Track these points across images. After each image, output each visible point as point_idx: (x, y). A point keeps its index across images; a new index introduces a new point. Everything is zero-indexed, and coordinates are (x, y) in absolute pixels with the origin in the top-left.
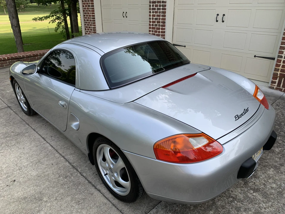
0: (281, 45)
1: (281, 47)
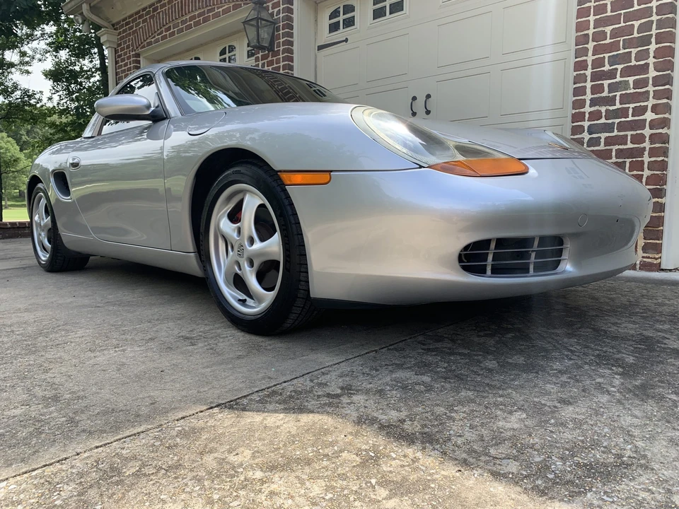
0: (573, 137)
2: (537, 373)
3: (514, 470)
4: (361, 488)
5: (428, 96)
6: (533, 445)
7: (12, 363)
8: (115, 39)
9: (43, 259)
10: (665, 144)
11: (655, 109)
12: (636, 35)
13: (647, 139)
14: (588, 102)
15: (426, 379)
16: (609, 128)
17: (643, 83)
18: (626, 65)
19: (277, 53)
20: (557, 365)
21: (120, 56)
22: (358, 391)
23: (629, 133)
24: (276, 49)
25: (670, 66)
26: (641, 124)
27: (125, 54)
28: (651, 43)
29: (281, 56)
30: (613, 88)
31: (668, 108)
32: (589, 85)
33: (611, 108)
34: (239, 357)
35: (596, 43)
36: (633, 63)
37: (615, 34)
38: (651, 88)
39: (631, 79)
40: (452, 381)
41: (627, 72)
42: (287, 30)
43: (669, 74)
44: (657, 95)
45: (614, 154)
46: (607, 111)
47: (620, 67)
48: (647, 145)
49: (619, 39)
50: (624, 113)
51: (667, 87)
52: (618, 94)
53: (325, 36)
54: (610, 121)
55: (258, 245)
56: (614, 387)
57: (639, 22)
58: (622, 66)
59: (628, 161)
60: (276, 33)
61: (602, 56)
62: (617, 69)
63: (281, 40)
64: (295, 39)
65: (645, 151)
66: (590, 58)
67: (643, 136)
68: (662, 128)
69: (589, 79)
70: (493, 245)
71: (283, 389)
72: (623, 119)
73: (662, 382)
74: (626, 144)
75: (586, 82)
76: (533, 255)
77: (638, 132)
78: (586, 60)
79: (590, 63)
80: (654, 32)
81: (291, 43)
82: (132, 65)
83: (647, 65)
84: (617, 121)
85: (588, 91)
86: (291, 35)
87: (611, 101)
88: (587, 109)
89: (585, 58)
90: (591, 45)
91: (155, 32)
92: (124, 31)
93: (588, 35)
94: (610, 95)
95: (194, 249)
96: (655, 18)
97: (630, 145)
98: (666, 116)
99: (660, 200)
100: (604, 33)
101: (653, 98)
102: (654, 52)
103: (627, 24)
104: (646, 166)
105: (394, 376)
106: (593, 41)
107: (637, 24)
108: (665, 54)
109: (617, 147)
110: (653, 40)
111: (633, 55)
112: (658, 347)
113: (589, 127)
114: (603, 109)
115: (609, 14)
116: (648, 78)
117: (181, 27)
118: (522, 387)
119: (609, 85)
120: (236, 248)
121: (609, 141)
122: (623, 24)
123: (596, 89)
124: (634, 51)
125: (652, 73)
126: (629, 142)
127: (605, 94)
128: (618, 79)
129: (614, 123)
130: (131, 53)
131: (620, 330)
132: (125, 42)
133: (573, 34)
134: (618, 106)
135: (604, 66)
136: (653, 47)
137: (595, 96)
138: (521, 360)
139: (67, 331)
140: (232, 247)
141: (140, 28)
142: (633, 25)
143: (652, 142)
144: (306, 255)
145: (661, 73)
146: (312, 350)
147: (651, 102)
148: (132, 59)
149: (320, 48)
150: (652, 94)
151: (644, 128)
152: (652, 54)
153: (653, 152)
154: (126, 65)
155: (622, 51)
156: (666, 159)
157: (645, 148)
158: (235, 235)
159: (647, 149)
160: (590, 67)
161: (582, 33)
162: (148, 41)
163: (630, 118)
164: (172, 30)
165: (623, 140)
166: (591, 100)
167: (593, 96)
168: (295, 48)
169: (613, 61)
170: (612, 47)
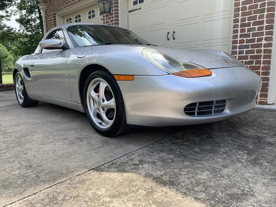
0: (232, 50)
1: (232, 51)
2: (214, 153)
3: (203, 197)
4: (146, 205)
5: (174, 32)
6: (211, 186)
7: (12, 150)
8: (45, 7)
9: (21, 102)
10: (270, 53)
11: (266, 39)
12: (259, 8)
13: (263, 51)
14: (239, 36)
15: (172, 156)
16: (247, 47)
17: (261, 28)
18: (254, 21)
19: (112, 14)
20: (222, 150)
21: (47, 15)
22: (145, 162)
23: (255, 49)
24: (111, 13)
25: (273, 21)
26: (260, 45)
27: (50, 14)
28: (265, 12)
29: (114, 15)
30: (249, 30)
31: (271, 39)
32: (239, 29)
33: (248, 39)
34: (100, 147)
35: (242, 12)
36: (258, 20)
37: (250, 8)
38: (264, 31)
39: (257, 27)
40: (181, 157)
41: (255, 24)
42: (116, 4)
43: (272, 25)
44: (267, 33)
45: (249, 57)
46: (246, 40)
47: (252, 22)
48: (262, 54)
49: (252, 10)
50: (253, 40)
51: (271, 30)
52: (251, 33)
53: (132, 7)
54: (248, 44)
55: (106, 102)
56: (244, 160)
57: (260, 3)
58: (253, 21)
59: (255, 60)
60: (111, 6)
61: (245, 17)
62: (251, 22)
63: (114, 9)
64: (119, 8)
65: (262, 56)
66: (240, 18)
67: (261, 50)
68: (269, 47)
69: (239, 26)
70: (198, 104)
71: (117, 162)
72: (253, 43)
73: (262, 157)
74: (254, 53)
75: (238, 28)
76: (214, 107)
77: (259, 48)
78: (239, 19)
80: (266, 7)
81: (118, 10)
82: (53, 18)
83: (263, 21)
84: (251, 44)
85: (239, 31)
86: (118, 7)
87: (248, 36)
88: (239, 39)
89: (238, 18)
90: (240, 12)
91: (62, 5)
92: (49, 4)
93: (239, 8)
94: (248, 33)
95: (81, 102)
96: (267, 1)
97: (256, 54)
98: (271, 42)
99: (267, 76)
100: (246, 7)
101: (266, 34)
102: (266, 15)
103: (255, 3)
104: (262, 62)
105: (159, 155)
106: (241, 10)
108: (271, 16)
109: (250, 55)
110: (266, 10)
111: (258, 17)
112: (263, 141)
113: (239, 46)
114: (245, 39)
116: (263, 26)
117: (72, 3)
118: (208, 160)
120: (97, 103)
121: (247, 52)
122: (253, 4)
123: (242, 31)
124: (258, 15)
125: (265, 24)
126: (255, 53)
127: (246, 33)
128: (251, 26)
129: (249, 45)
130: (52, 13)
131: (248, 133)
132: (49, 9)
133: (233, 8)
134: (251, 38)
135: (246, 21)
136: (266, 13)
137: (242, 33)
138: (208, 147)
139: (33, 135)
140: (96, 102)
141: (55, 3)
142: (258, 4)
143: (264, 53)
144: (125, 107)
145: (269, 24)
146: (128, 143)
147: (264, 36)
148: (52, 16)
149: (130, 12)
150: (265, 33)
151: (261, 47)
152: (265, 16)
153: (265, 57)
154: (50, 18)
155: (253, 15)
156: (270, 60)
157: (262, 55)
158: (97, 98)
159: (263, 56)
160: (240, 21)
161: (237, 7)
162: (59, 8)
163: (256, 43)
164: (68, 4)
165: (253, 52)
167: (241, 34)
168: (119, 12)
169: (249, 19)
170: (249, 13)
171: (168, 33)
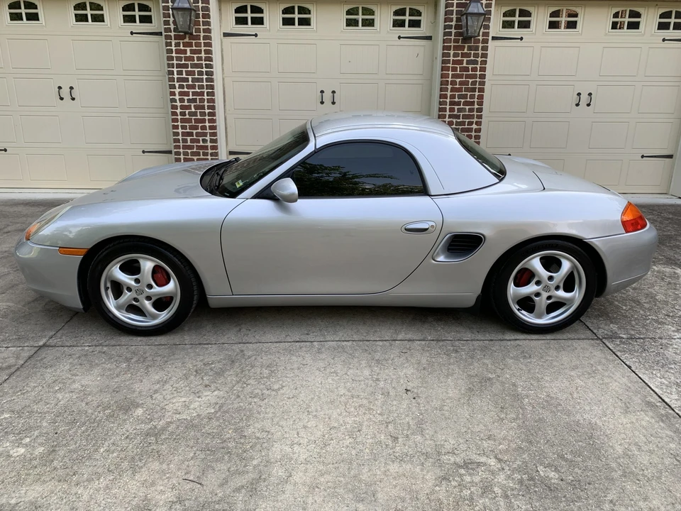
5: (334, 92)
11: (476, 123)
12: (470, 86)
14: (447, 116)
17: (472, 110)
18: (465, 100)
30: (459, 110)
31: (481, 124)
32: (448, 107)
33: (458, 120)
35: (452, 86)
36: (468, 100)
37: (461, 83)
38: (475, 113)
39: (467, 107)
41: (466, 103)
43: (482, 107)
44: (477, 117)
47: (462, 100)
49: (462, 86)
50: (463, 123)
51: (481, 113)
52: (462, 114)
61: (455, 93)
64: (212, 28)
66: (449, 93)
68: (478, 133)
69: (448, 104)
72: (463, 127)
79: (449, 96)
80: (477, 86)
81: (210, 31)
83: (474, 102)
84: (461, 127)
85: (448, 110)
86: (209, 24)
87: (458, 117)
88: (447, 119)
89: (446, 93)
90: (449, 87)
93: (448, 81)
94: (458, 114)
96: (478, 80)
98: (480, 127)
100: (456, 82)
103: (466, 80)
106: (451, 84)
107: (470, 80)
108: (481, 98)
110: (477, 90)
111: (468, 96)
114: (454, 120)
115: (458, 72)
116: (474, 108)
119: (458, 109)
122: (464, 79)
124: (469, 94)
125: (476, 106)
127: (456, 113)
128: (462, 106)
133: (439, 79)
134: (461, 120)
135: (455, 99)
136: (477, 94)
137: (451, 113)
145: (479, 107)
147: (475, 120)
149: (226, 35)
150: (475, 116)
151: (472, 132)
152: (476, 97)
155: (463, 93)
160: (449, 98)
161: (445, 79)
163: (466, 126)
166: (449, 115)
168: (213, 36)
169: (460, 97)
170: (459, 90)
171: (322, 92)
